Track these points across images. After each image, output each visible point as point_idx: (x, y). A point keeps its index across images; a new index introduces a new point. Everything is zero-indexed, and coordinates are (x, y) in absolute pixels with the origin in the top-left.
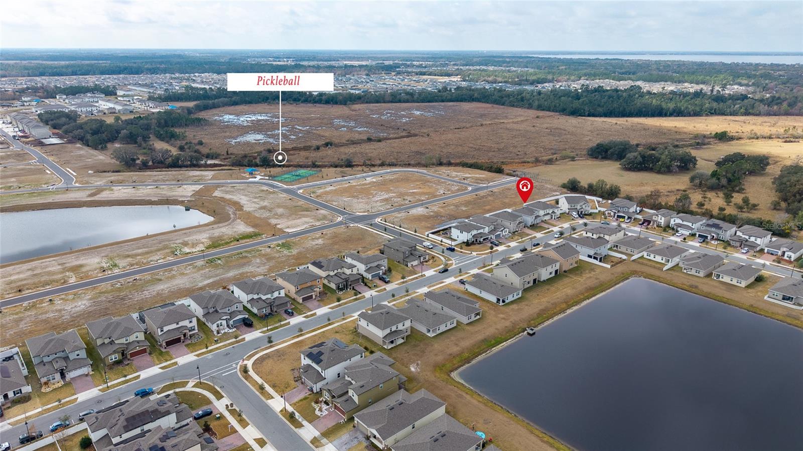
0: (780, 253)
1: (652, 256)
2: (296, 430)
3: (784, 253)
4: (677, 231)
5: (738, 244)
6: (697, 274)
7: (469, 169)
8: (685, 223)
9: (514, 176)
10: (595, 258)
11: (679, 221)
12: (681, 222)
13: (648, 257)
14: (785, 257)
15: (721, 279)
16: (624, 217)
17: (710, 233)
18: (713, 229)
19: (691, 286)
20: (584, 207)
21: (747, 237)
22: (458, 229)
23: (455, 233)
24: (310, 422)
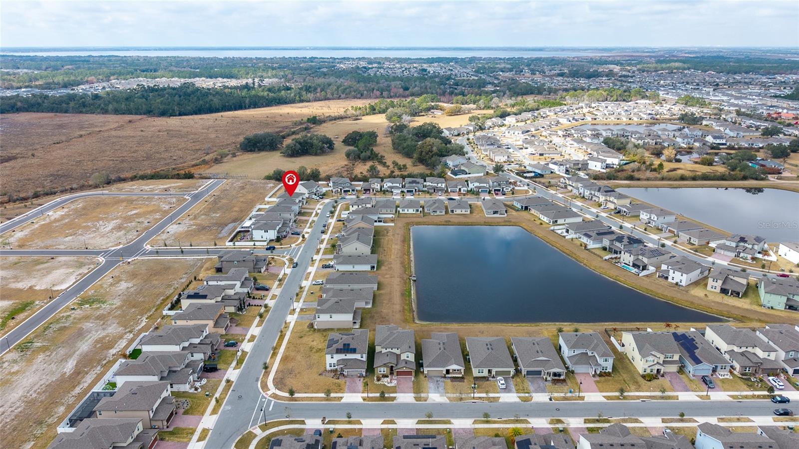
0: (458, 190)
1: (406, 210)
2: (395, 402)
3: (460, 189)
4: (392, 192)
5: (433, 191)
6: (441, 214)
7: (152, 180)
8: (394, 185)
9: (209, 178)
10: (379, 221)
11: (390, 184)
12: (391, 184)
13: (403, 212)
14: (462, 192)
15: (455, 213)
16: (349, 191)
17: (414, 187)
18: (414, 185)
19: (446, 222)
20: (318, 189)
21: (436, 185)
22: (262, 230)
23: (257, 234)
24: (396, 392)
